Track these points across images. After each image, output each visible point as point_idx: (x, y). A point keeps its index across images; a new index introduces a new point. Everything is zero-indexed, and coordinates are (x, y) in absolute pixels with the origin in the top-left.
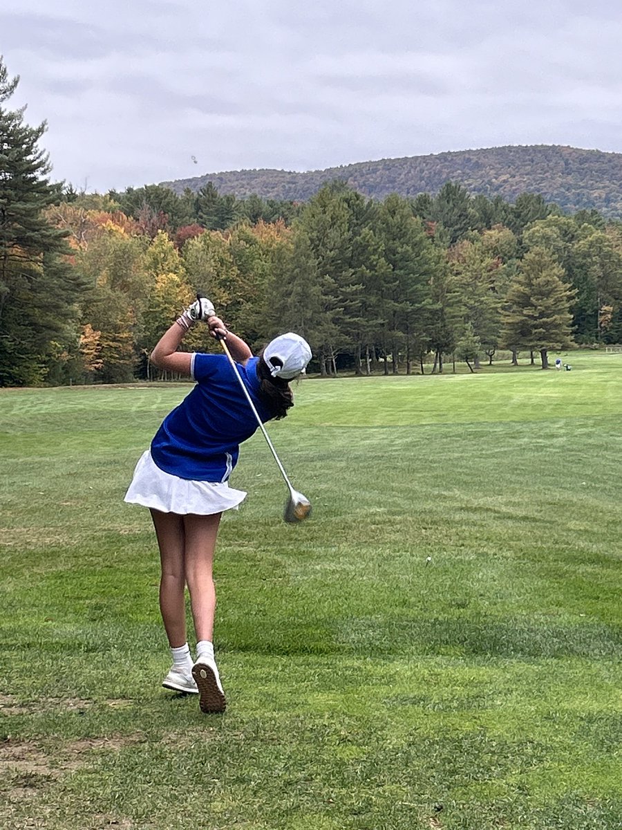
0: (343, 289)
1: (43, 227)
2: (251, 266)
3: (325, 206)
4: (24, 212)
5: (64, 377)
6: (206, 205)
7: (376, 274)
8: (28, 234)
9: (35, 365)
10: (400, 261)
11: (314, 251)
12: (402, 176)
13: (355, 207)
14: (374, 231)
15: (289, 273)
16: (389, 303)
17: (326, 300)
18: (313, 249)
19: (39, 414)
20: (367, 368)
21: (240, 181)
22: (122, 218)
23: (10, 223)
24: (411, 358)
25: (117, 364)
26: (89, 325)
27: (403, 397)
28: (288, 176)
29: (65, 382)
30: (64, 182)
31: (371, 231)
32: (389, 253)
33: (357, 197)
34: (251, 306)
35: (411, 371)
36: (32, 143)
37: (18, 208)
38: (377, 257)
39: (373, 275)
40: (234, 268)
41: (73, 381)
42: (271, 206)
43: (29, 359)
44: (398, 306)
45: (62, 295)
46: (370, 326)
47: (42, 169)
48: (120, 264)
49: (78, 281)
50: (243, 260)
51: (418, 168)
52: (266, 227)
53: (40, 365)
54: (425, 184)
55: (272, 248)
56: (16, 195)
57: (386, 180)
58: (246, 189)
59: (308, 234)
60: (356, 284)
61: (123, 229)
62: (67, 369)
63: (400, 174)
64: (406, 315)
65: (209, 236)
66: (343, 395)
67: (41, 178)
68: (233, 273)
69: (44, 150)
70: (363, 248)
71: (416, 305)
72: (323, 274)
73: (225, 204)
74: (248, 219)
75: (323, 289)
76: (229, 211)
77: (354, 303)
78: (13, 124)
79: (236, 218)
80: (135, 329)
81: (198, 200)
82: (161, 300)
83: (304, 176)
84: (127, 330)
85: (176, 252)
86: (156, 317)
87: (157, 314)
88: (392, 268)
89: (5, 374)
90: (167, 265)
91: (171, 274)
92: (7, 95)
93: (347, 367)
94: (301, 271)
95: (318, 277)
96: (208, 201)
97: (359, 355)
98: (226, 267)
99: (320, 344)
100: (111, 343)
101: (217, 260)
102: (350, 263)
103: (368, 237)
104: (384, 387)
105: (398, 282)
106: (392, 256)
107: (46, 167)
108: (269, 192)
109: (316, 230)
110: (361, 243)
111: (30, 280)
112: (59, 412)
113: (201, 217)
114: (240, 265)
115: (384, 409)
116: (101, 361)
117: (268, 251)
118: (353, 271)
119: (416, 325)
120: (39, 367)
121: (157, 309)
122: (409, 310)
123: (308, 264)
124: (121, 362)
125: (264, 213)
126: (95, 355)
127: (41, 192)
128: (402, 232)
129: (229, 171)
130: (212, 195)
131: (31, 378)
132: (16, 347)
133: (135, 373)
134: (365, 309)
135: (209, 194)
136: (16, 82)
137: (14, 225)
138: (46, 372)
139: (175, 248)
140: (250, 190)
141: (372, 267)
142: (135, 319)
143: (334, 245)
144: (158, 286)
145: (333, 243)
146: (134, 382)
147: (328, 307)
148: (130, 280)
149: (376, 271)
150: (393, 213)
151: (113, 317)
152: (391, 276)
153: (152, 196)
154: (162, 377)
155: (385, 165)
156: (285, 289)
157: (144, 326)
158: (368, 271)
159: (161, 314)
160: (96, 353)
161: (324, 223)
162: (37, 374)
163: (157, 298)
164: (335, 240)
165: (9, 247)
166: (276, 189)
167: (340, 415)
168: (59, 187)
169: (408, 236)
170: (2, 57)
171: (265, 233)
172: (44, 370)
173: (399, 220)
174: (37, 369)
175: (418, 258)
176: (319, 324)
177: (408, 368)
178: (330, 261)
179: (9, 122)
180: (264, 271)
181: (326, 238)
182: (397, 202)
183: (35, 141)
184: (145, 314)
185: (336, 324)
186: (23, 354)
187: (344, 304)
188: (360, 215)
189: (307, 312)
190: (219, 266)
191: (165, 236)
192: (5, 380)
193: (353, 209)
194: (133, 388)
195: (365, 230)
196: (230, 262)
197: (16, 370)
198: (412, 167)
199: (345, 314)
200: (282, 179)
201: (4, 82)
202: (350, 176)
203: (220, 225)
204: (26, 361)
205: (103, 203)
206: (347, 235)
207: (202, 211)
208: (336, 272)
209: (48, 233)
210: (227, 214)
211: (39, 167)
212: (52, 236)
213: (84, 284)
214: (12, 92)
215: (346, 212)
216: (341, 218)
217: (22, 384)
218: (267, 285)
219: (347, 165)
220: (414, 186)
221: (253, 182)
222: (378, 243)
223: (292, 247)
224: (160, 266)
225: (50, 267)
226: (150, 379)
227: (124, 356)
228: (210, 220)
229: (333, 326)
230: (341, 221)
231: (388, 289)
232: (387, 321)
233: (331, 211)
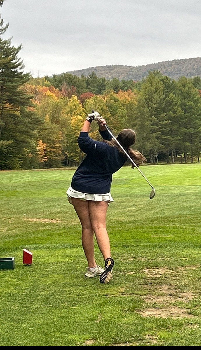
0: (161, 123)
1: (21, 94)
2: (116, 112)
3: (152, 83)
4: (11, 87)
5: (29, 165)
6: (92, 83)
7: (177, 115)
8: (14, 98)
9: (17, 160)
10: (188, 109)
11: (147, 104)
12: (184, 68)
13: (166, 83)
14: (175, 95)
15: (135, 115)
16: (183, 129)
17: (153, 128)
18: (146, 104)
19: (26, 182)
20: (172, 160)
21: (106, 71)
22: (54, 90)
23: (5, 92)
24: (193, 155)
25: (54, 159)
26: (41, 141)
27: (195, 173)
28: (129, 68)
29: (30, 168)
30: (30, 73)
31: (174, 95)
32: (183, 105)
33: (167, 79)
34: (117, 131)
35: (193, 162)
36: (15, 55)
37: (9, 85)
38: (177, 107)
39: (175, 116)
40: (108, 113)
41: (33, 167)
42: (124, 83)
43: (14, 157)
44: (187, 131)
45: (30, 126)
46: (174, 140)
47: (20, 67)
48: (55, 111)
49: (38, 120)
50: (113, 109)
51: (192, 64)
52: (123, 93)
53: (20, 160)
54: (195, 72)
55: (126, 103)
56: (8, 79)
57: (176, 70)
58: (108, 75)
59: (144, 97)
60: (167, 120)
61: (55, 94)
62: (31, 161)
63: (183, 67)
64: (191, 135)
65: (96, 98)
66: (166, 172)
67: (20, 71)
68: (108, 115)
69: (20, 58)
70: (170, 103)
71: (196, 130)
72: (151, 116)
73: (101, 82)
74: (113, 89)
75: (151, 123)
76: (103, 86)
77: (166, 129)
78: (6, 46)
79: (106, 89)
80: (62, 142)
81: (88, 80)
82: (74, 128)
83: (137, 68)
84: (59, 143)
85: (81, 105)
86: (72, 136)
87: (72, 135)
88: (184, 112)
89: (3, 164)
90: (77, 112)
91: (79, 116)
92: (3, 32)
93: (162, 160)
94: (141, 114)
95: (149, 117)
96: (93, 81)
97: (169, 154)
98: (105, 112)
99: (150, 149)
100: (51, 149)
101: (101, 109)
102: (164, 110)
103: (173, 98)
104: (184, 169)
105: (187, 119)
106: (184, 107)
107: (22, 66)
108: (120, 76)
109: (148, 94)
110: (169, 101)
111: (15, 120)
112: (35, 181)
113: (90, 89)
114: (111, 111)
115: (188, 178)
116: (47, 158)
117: (124, 105)
118: (166, 114)
119: (196, 140)
120: (19, 161)
121: (72, 133)
122: (193, 132)
123: (144, 111)
124: (56, 158)
125: (120, 86)
126: (43, 155)
127: (20, 78)
128: (189, 95)
129: (100, 66)
130: (95, 78)
131: (15, 166)
132: (8, 151)
133: (62, 163)
134: (172, 132)
135: (93, 78)
136: (7, 26)
137: (7, 93)
138: (22, 163)
139: (80, 104)
140: (110, 75)
141: (175, 112)
142: (62, 137)
143: (156, 102)
144: (72, 122)
145: (156, 101)
146: (62, 168)
147: (154, 131)
148: (60, 119)
149: (177, 114)
150: (184, 86)
151: (53, 137)
152: (184, 116)
153: (67, 79)
154: (75, 165)
155: (176, 63)
156: (133, 123)
157: (66, 141)
158: (173, 114)
159: (74, 135)
160: (44, 154)
161: (152, 91)
162: (18, 164)
163: (72, 128)
164: (157, 99)
165: (5, 104)
166: (123, 74)
167: (168, 181)
168: (27, 75)
169: (192, 97)
170: (1, 14)
171: (122, 96)
172: (21, 162)
173: (188, 89)
174: (18, 161)
175: (197, 108)
176: (150, 139)
177: (192, 160)
178: (155, 109)
179: (4, 45)
180: (122, 114)
181: (152, 98)
182: (186, 81)
183: (17, 53)
184: (67, 135)
185: (157, 139)
186: (11, 155)
187: (161, 130)
188: (169, 87)
189: (144, 134)
190: (101, 112)
191: (76, 98)
192: (3, 167)
193: (165, 84)
194: (64, 170)
195: (171, 94)
196: (106, 110)
197: (8, 162)
198: (189, 63)
199: (162, 134)
200: (126, 70)
201: (2, 26)
202: (159, 68)
203: (99, 92)
204: (13, 158)
205: (42, 82)
206: (163, 97)
207: (90, 86)
208: (158, 115)
209: (23, 97)
210: (102, 87)
211: (18, 66)
212: (25, 98)
213: (40, 121)
214: (6, 31)
215: (162, 85)
216: (159, 89)
217: (11, 168)
218: (124, 121)
219: (157, 63)
220: (190, 73)
221: (112, 72)
222: (177, 100)
223: (136, 103)
224: (73, 112)
225: (24, 113)
226: (69, 166)
227: (57, 155)
228: (94, 90)
229: (156, 140)
230: (160, 90)
231: (182, 123)
232: (182, 138)
233: (155, 85)
